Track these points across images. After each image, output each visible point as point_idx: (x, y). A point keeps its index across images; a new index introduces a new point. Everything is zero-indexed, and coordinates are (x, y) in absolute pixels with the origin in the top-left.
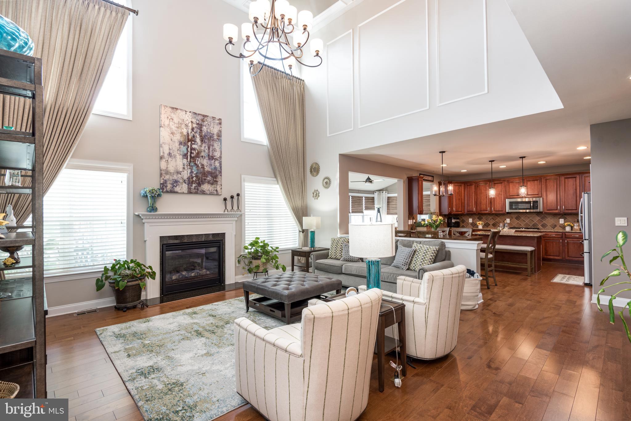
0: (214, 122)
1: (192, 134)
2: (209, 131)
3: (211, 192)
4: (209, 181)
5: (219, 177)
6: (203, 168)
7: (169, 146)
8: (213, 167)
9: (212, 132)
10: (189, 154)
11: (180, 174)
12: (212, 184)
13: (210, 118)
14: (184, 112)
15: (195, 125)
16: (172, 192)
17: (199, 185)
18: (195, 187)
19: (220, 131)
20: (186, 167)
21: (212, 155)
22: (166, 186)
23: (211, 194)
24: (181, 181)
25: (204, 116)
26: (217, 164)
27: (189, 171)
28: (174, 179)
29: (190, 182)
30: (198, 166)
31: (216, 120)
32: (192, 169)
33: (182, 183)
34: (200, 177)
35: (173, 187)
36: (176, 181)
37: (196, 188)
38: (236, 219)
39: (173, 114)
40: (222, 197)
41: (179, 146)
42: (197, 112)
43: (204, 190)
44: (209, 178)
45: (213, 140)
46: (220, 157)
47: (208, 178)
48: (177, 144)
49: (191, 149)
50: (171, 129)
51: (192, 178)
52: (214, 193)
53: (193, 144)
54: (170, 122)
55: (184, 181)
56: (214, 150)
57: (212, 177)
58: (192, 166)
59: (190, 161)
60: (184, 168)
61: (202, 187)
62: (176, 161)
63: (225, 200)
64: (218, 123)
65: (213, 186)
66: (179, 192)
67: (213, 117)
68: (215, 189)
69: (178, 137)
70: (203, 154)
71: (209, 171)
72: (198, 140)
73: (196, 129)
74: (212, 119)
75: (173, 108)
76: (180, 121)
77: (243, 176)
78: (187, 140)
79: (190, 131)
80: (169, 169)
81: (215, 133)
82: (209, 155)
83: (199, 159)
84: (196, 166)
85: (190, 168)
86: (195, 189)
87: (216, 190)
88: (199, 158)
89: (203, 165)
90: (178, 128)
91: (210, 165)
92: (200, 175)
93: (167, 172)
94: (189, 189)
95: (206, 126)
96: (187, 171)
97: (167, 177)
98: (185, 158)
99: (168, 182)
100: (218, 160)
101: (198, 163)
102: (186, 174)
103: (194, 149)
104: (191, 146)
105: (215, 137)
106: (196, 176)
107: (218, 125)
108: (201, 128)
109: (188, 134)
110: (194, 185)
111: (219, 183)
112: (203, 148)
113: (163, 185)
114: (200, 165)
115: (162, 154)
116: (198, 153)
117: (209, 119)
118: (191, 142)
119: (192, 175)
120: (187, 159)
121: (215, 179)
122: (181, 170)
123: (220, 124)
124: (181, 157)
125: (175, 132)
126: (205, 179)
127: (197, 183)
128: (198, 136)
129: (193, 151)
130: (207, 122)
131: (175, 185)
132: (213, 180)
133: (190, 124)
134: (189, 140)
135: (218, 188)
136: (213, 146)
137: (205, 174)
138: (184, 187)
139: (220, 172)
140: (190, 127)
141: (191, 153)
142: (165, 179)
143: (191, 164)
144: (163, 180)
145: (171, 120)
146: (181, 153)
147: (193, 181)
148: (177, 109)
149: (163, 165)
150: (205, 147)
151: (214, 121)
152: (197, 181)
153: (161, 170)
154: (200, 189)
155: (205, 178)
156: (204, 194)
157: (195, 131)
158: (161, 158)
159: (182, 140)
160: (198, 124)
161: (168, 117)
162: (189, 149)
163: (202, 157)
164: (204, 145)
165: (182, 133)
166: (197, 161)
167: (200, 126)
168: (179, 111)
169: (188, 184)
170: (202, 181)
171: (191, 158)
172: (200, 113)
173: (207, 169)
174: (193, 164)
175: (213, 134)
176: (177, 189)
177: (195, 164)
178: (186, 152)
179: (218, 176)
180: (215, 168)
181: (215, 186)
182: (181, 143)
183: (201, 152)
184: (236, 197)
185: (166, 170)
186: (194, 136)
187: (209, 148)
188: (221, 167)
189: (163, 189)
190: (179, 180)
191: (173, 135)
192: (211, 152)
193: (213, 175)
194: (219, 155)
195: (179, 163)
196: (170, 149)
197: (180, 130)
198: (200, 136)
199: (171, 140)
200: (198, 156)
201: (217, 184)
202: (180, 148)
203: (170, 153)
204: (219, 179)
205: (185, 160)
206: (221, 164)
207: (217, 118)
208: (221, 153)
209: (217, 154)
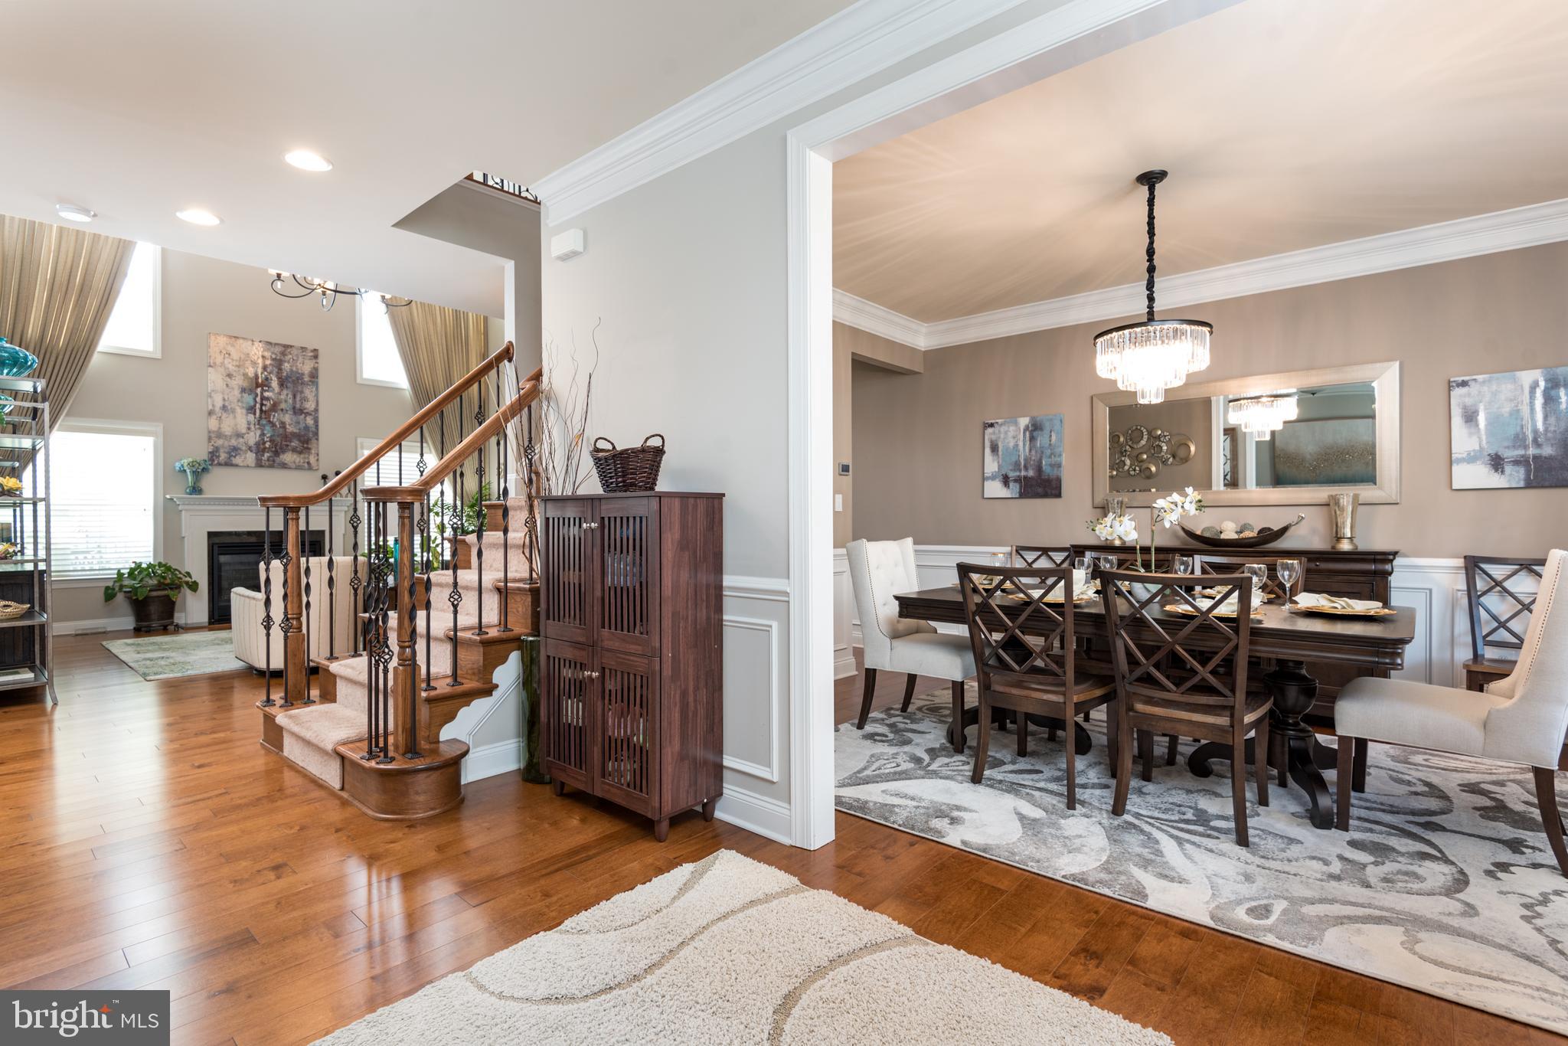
0: (304, 355)
1: (263, 376)
2: (294, 369)
3: (299, 466)
5: (313, 441)
6: (284, 427)
7: (223, 394)
8: (302, 425)
9: (300, 371)
10: (258, 406)
11: (243, 438)
12: (300, 453)
13: (297, 349)
14: (250, 343)
15: (268, 362)
16: (228, 464)
17: (277, 453)
18: (269, 457)
19: (316, 369)
20: (252, 427)
21: (301, 406)
22: (218, 457)
23: (299, 468)
24: (244, 448)
25: (284, 347)
26: (310, 421)
27: (258, 433)
28: (231, 444)
29: (259, 449)
30: (273, 425)
31: (308, 351)
32: (262, 430)
33: (246, 450)
34: (278, 442)
35: (229, 458)
36: (235, 448)
37: (271, 458)
38: (346, 508)
39: (230, 345)
40: (320, 474)
41: (240, 395)
42: (273, 341)
43: (286, 462)
44: (295, 443)
45: (302, 384)
46: (316, 410)
47: (293, 444)
48: (237, 392)
49: (262, 399)
50: (226, 368)
51: (264, 443)
52: (304, 466)
53: (266, 391)
54: (224, 358)
55: (250, 449)
56: (305, 399)
57: (300, 441)
58: (264, 426)
59: (261, 417)
60: (249, 429)
61: (281, 457)
62: (235, 417)
63: (325, 478)
64: (311, 356)
65: (302, 456)
66: (241, 464)
67: (302, 348)
68: (307, 460)
69: (238, 382)
70: (283, 406)
71: (295, 433)
73: (271, 368)
74: (301, 351)
75: (230, 337)
76: (243, 356)
77: (359, 440)
78: (254, 385)
79: (260, 371)
80: (223, 430)
81: (306, 372)
82: (294, 408)
83: (276, 414)
84: (271, 425)
85: (259, 429)
86: (268, 460)
87: (308, 463)
88: (276, 412)
89: (283, 423)
90: (239, 366)
91: (296, 423)
92: (278, 439)
93: (220, 435)
94: (259, 460)
95: (289, 362)
96: (255, 433)
97: (220, 442)
98: (251, 413)
99: (221, 450)
100: (311, 415)
101: (275, 420)
102: (253, 438)
103: (268, 399)
104: (262, 393)
105: (306, 379)
107: (311, 359)
108: (281, 365)
109: (256, 377)
110: (267, 455)
111: (313, 452)
112: (283, 397)
113: (213, 454)
114: (277, 423)
115: (210, 407)
116: (275, 405)
117: (295, 351)
118: (262, 388)
119: (263, 439)
120: (255, 414)
122: (244, 431)
123: (316, 357)
124: (244, 411)
125: (234, 374)
126: (287, 446)
127: (272, 451)
128: (274, 378)
129: (264, 402)
130: (291, 356)
131: (234, 454)
132: (303, 446)
133: (260, 361)
135: (312, 460)
136: (302, 392)
137: (287, 437)
138: (251, 457)
139: (316, 434)
140: (260, 365)
141: (262, 405)
142: (216, 445)
143: (261, 422)
144: (213, 447)
145: (226, 355)
146: (244, 405)
147: (265, 448)
148: (237, 337)
149: (213, 424)
150: (287, 395)
151: (304, 353)
152: (272, 447)
153: (209, 432)
154: (278, 460)
155: (288, 443)
156: (286, 468)
157: (268, 370)
158: (210, 413)
159: (245, 384)
160: (274, 359)
161: (221, 351)
162: (258, 399)
163: (282, 410)
164: (285, 392)
165: (245, 375)
166: (272, 417)
167: (279, 363)
168: (241, 341)
169: (256, 453)
170: (281, 448)
171: (261, 413)
172: (278, 342)
173: (290, 429)
174: (264, 422)
175: (303, 374)
176: (237, 460)
177: (269, 421)
178: (252, 403)
179: (311, 440)
180: (307, 428)
181: (307, 455)
182: (243, 390)
183: (281, 402)
185: (217, 431)
186: (267, 379)
187: (294, 397)
188: (317, 426)
189: (212, 460)
190: (240, 446)
191: (230, 378)
192: (298, 402)
193: (302, 439)
194: (313, 407)
195: (241, 420)
196: (224, 400)
197: (242, 371)
198: (279, 378)
199: (227, 385)
200: (275, 407)
201: (309, 453)
202: (242, 397)
203: (224, 406)
204: (312, 445)
205: (251, 416)
206: (316, 421)
207: (310, 348)
208: (317, 404)
209: (309, 406)
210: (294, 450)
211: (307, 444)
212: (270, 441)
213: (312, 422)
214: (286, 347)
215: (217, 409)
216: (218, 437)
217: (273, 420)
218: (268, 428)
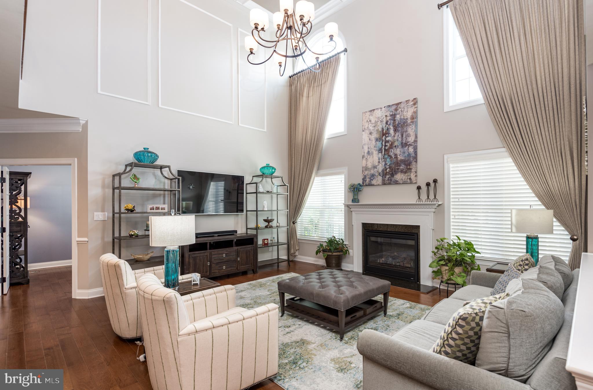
0: (408, 106)
1: (386, 128)
2: (402, 117)
3: (405, 181)
4: (402, 170)
5: (413, 163)
6: (396, 157)
7: (368, 145)
8: (406, 154)
9: (405, 118)
10: (383, 147)
11: (376, 168)
12: (405, 173)
13: (404, 103)
14: (380, 110)
15: (388, 118)
16: (370, 185)
17: (392, 175)
19: (416, 113)
20: (381, 160)
21: (406, 141)
22: (366, 181)
23: (405, 183)
24: (377, 174)
25: (397, 105)
27: (383, 163)
28: (371, 173)
29: (384, 174)
31: (410, 102)
32: (385, 161)
33: (378, 176)
34: (393, 168)
35: (370, 181)
36: (373, 176)
37: (390, 179)
38: (434, 210)
39: (371, 116)
40: (416, 186)
41: (375, 144)
42: (391, 104)
43: (397, 180)
44: (402, 167)
45: (406, 126)
46: (416, 141)
47: (401, 167)
48: (374, 142)
49: (385, 143)
50: (369, 130)
51: (386, 170)
52: (407, 181)
54: (369, 124)
55: (379, 174)
56: (408, 136)
57: (405, 164)
58: (386, 159)
59: (385, 154)
60: (379, 162)
61: (395, 177)
62: (373, 157)
63: (419, 188)
64: (412, 105)
65: (407, 174)
66: (375, 184)
67: (406, 101)
68: (409, 177)
69: (375, 135)
70: (396, 144)
71: (402, 160)
72: (392, 131)
73: (390, 121)
74: (406, 103)
75: (371, 111)
76: (377, 120)
77: (445, 157)
78: (382, 135)
79: (384, 125)
80: (368, 165)
81: (409, 117)
82: (402, 143)
83: (392, 150)
84: (390, 158)
85: (384, 161)
86: (388, 180)
87: (410, 179)
89: (396, 155)
90: (375, 126)
91: (403, 153)
92: (393, 166)
94: (383, 180)
95: (399, 114)
96: (382, 164)
97: (366, 173)
98: (380, 153)
99: (367, 177)
100: (412, 145)
101: (392, 154)
102: (380, 168)
103: (388, 142)
104: (385, 139)
105: (410, 121)
106: (390, 168)
107: (412, 107)
108: (395, 117)
109: (383, 129)
110: (387, 176)
111: (413, 171)
112: (396, 138)
113: (364, 180)
114: (393, 156)
115: (363, 154)
116: (391, 145)
117: (402, 105)
118: (386, 136)
119: (386, 167)
120: (382, 153)
121: (408, 167)
122: (377, 164)
123: (415, 104)
124: (377, 152)
125: (373, 131)
126: (398, 169)
127: (390, 174)
128: (392, 127)
129: (387, 144)
130: (400, 110)
131: (372, 179)
132: (407, 168)
133: (385, 119)
134: (383, 135)
135: (413, 176)
136: (406, 131)
137: (398, 163)
138: (379, 180)
139: (415, 158)
140: (385, 122)
141: (385, 146)
142: (365, 174)
143: (385, 157)
144: (363, 176)
145: (370, 122)
146: (377, 149)
147: (387, 172)
148: (374, 110)
149: (364, 163)
150: (398, 135)
151: (408, 104)
152: (390, 172)
153: (363, 168)
154: (393, 179)
155: (398, 167)
156: (397, 184)
157: (389, 123)
158: (363, 157)
159: (378, 136)
160: (391, 115)
161: (367, 121)
162: (384, 143)
163: (395, 146)
164: (397, 134)
165: (378, 130)
166: (390, 152)
167: (393, 116)
168: (376, 111)
169: (382, 177)
170: (395, 171)
171: (385, 151)
172: (393, 104)
173: (400, 158)
174: (386, 157)
175: (407, 119)
176: (374, 182)
177: (389, 155)
178: (381, 146)
179: (411, 163)
180: (409, 155)
181: (409, 174)
182: (377, 140)
183: (395, 142)
184: (432, 184)
185: (366, 167)
186: (388, 129)
187: (402, 136)
188: (416, 152)
189: (363, 183)
190: (375, 173)
191: (371, 135)
192: (404, 139)
193: (406, 163)
194: (413, 139)
195: (376, 158)
196: (368, 148)
197: (376, 128)
198: (394, 126)
199: (370, 139)
200: (391, 147)
201: (411, 172)
202: (376, 144)
203: (368, 152)
204: (413, 166)
205: (380, 154)
206: (415, 149)
207: (412, 99)
208: (416, 137)
209: (411, 139)
210: (402, 171)
211: (410, 166)
212: (389, 168)
213: (413, 150)
214: (397, 104)
215: (366, 154)
216: (366, 170)
217: (391, 154)
218: (388, 160)
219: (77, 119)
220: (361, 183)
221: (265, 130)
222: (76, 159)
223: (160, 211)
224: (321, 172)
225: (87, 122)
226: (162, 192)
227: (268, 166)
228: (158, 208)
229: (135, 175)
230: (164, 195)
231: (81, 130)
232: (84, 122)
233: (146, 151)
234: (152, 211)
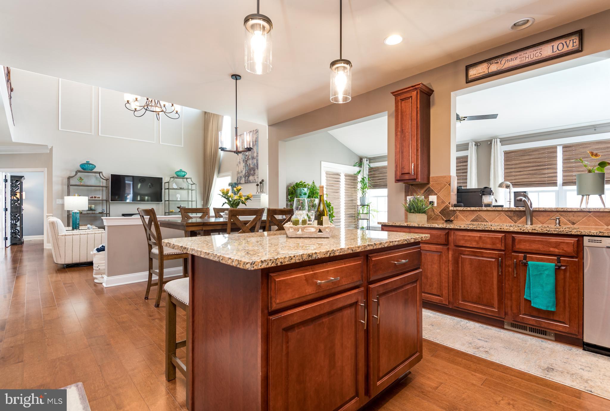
0: (254, 133)
6: (250, 166)
7: (239, 157)
11: (242, 172)
16: (240, 183)
17: (248, 177)
18: (247, 179)
19: (257, 138)
21: (253, 156)
23: (253, 182)
24: (242, 177)
29: (245, 176)
32: (246, 168)
34: (249, 172)
35: (240, 180)
36: (241, 177)
43: (250, 180)
46: (257, 156)
47: (252, 172)
56: (254, 152)
60: (243, 168)
63: (257, 185)
68: (254, 178)
70: (250, 157)
80: (239, 171)
81: (254, 140)
86: (247, 180)
88: (248, 160)
89: (250, 164)
91: (252, 163)
94: (245, 180)
96: (244, 170)
100: (255, 158)
102: (244, 172)
103: (247, 155)
105: (254, 143)
106: (247, 172)
110: (247, 178)
111: (256, 174)
113: (237, 180)
116: (248, 158)
121: (254, 172)
122: (242, 170)
123: (257, 132)
124: (242, 162)
135: (256, 178)
137: (250, 170)
138: (243, 180)
139: (257, 166)
141: (246, 158)
142: (238, 177)
143: (246, 165)
146: (242, 160)
148: (241, 135)
149: (237, 169)
156: (250, 183)
158: (237, 165)
163: (250, 159)
168: (242, 135)
169: (245, 178)
170: (249, 175)
173: (251, 166)
176: (242, 182)
178: (244, 159)
179: (256, 169)
180: (255, 164)
181: (254, 176)
184: (262, 183)
187: (252, 152)
188: (257, 163)
193: (254, 169)
195: (242, 166)
196: (239, 159)
203: (239, 162)
204: (256, 171)
205: (244, 163)
206: (257, 160)
207: (255, 130)
208: (257, 154)
209: (255, 155)
210: (252, 175)
215: (238, 163)
216: (238, 174)
217: (248, 163)
218: (247, 167)
219: (47, 146)
220: (236, 182)
221: (183, 146)
222: (46, 169)
223: (97, 199)
224: (221, 174)
225: (52, 147)
226: (101, 188)
227: (181, 171)
228: (95, 197)
229: (81, 177)
230: (103, 190)
231: (49, 152)
232: (51, 147)
233: (88, 163)
234: (92, 199)
